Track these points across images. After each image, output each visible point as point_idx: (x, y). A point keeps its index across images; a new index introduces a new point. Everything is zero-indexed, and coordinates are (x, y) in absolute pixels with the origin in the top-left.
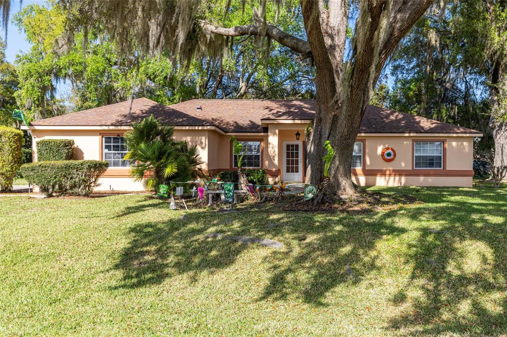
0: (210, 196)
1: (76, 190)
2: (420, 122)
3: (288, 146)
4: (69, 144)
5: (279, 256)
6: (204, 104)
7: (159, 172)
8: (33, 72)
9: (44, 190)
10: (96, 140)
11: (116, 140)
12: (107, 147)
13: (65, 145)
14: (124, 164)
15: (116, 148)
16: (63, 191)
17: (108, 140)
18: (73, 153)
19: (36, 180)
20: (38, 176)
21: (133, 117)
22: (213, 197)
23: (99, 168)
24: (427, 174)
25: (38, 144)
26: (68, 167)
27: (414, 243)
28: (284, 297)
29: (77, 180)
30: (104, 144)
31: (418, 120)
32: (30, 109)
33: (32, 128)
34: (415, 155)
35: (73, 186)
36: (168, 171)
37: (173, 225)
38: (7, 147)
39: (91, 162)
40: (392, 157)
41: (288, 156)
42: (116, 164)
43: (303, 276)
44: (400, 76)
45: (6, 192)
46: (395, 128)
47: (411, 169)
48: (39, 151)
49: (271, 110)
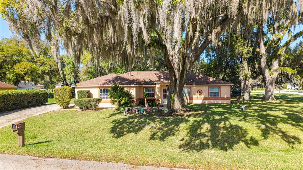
0: (136, 110)
1: (92, 108)
2: (209, 79)
3: (164, 89)
4: (88, 92)
5: (153, 128)
6: (134, 74)
7: (119, 102)
8: (71, 62)
9: (81, 108)
10: (97, 90)
11: (104, 90)
12: (101, 92)
13: (87, 92)
14: (107, 98)
15: (104, 92)
16: (87, 108)
17: (101, 90)
18: (89, 95)
19: (79, 105)
20: (79, 104)
21: (109, 81)
22: (137, 111)
23: (99, 100)
24: (214, 99)
25: (78, 92)
26: (89, 101)
27: (191, 125)
28: (154, 139)
29: (92, 105)
30: (100, 91)
31: (209, 78)
32: (69, 75)
33: (76, 86)
34: (209, 92)
35: (91, 107)
36: (122, 102)
37: (125, 120)
38: (67, 93)
39: (97, 99)
40: (201, 93)
41: (164, 93)
42: (104, 98)
43: (159, 134)
44: (209, 58)
45: (67, 108)
46: (202, 82)
47: (208, 97)
48: (78, 94)
49: (157, 75)
